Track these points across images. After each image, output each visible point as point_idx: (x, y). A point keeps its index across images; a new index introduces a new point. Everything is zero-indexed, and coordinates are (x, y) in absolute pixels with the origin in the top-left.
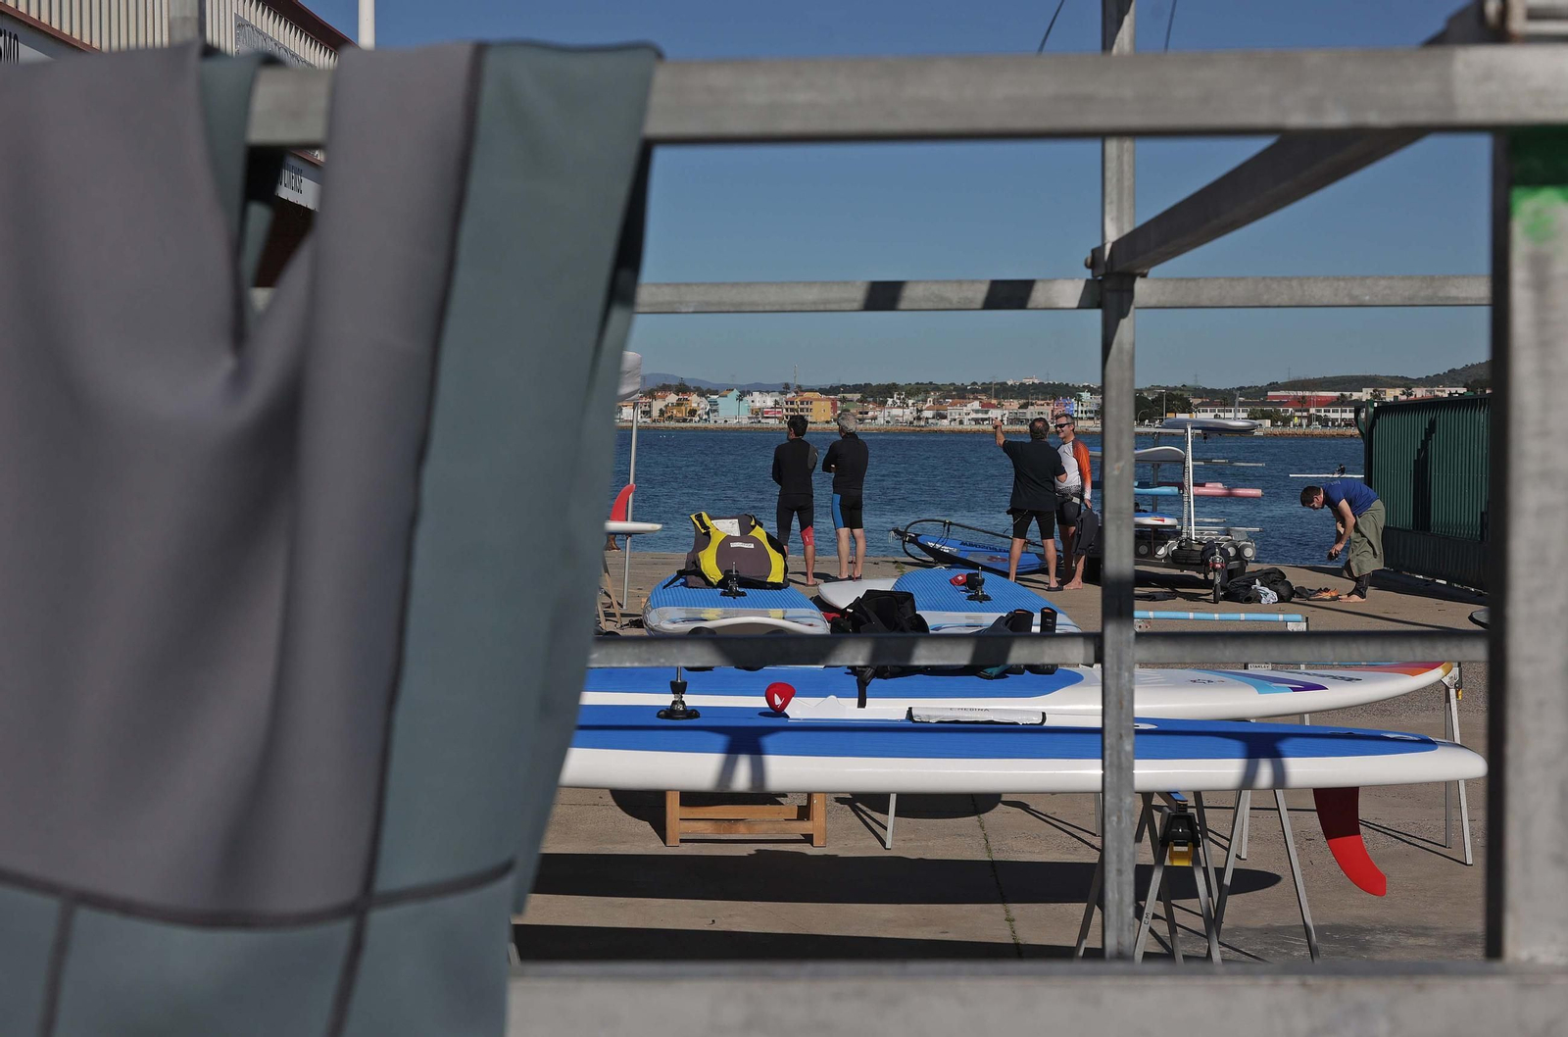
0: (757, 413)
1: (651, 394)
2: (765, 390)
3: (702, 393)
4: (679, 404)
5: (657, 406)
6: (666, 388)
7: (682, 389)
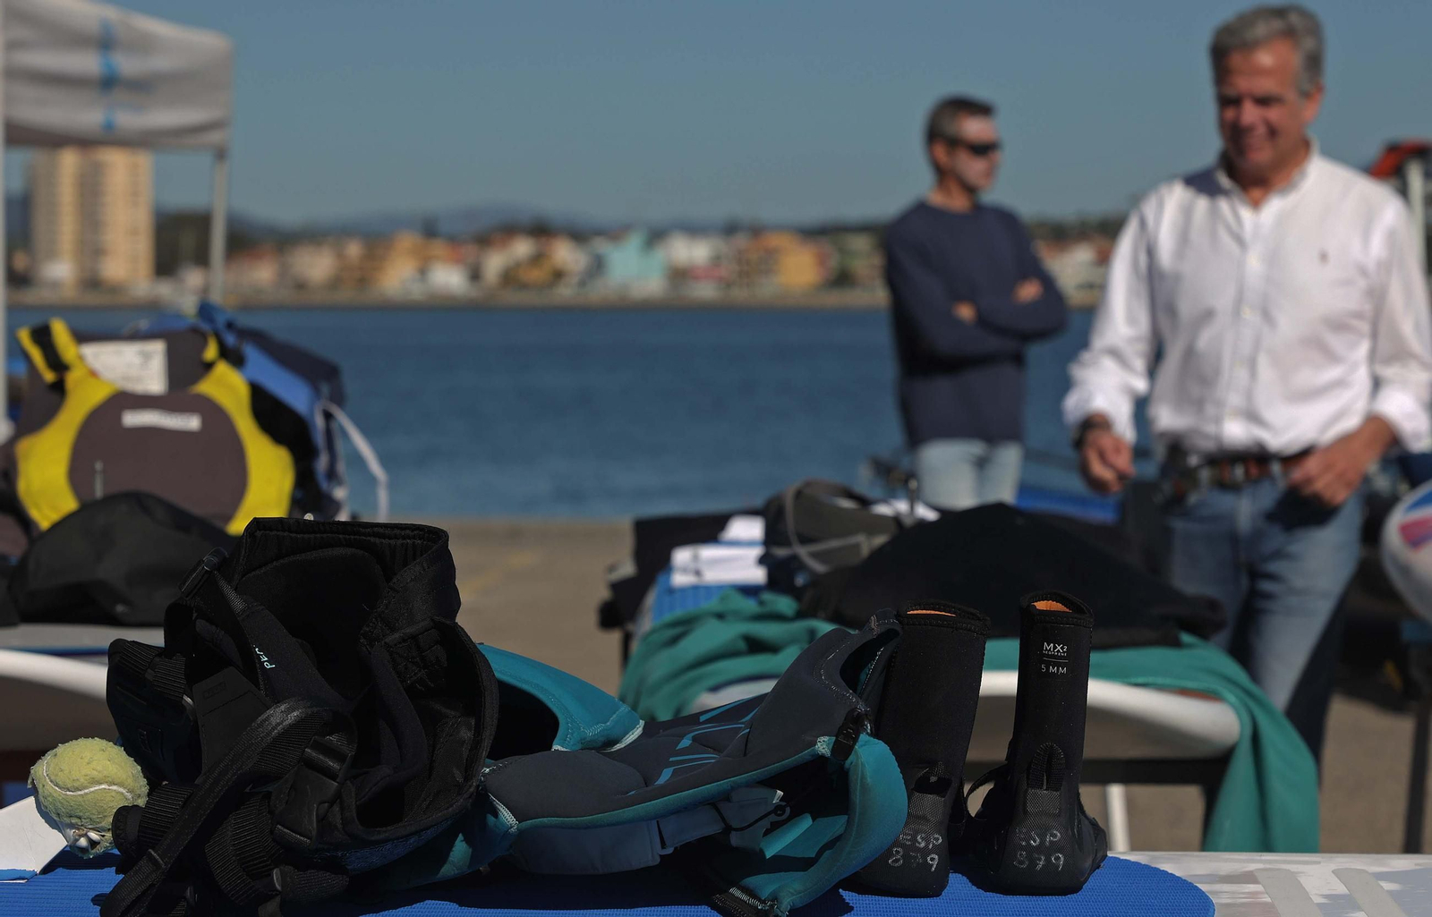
0: (679, 275)
1: (485, 240)
2: (694, 230)
3: (579, 236)
4: (537, 259)
5: (495, 263)
6: (508, 230)
7: (541, 230)
